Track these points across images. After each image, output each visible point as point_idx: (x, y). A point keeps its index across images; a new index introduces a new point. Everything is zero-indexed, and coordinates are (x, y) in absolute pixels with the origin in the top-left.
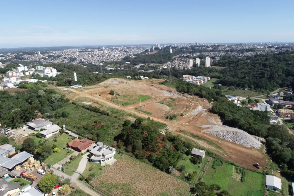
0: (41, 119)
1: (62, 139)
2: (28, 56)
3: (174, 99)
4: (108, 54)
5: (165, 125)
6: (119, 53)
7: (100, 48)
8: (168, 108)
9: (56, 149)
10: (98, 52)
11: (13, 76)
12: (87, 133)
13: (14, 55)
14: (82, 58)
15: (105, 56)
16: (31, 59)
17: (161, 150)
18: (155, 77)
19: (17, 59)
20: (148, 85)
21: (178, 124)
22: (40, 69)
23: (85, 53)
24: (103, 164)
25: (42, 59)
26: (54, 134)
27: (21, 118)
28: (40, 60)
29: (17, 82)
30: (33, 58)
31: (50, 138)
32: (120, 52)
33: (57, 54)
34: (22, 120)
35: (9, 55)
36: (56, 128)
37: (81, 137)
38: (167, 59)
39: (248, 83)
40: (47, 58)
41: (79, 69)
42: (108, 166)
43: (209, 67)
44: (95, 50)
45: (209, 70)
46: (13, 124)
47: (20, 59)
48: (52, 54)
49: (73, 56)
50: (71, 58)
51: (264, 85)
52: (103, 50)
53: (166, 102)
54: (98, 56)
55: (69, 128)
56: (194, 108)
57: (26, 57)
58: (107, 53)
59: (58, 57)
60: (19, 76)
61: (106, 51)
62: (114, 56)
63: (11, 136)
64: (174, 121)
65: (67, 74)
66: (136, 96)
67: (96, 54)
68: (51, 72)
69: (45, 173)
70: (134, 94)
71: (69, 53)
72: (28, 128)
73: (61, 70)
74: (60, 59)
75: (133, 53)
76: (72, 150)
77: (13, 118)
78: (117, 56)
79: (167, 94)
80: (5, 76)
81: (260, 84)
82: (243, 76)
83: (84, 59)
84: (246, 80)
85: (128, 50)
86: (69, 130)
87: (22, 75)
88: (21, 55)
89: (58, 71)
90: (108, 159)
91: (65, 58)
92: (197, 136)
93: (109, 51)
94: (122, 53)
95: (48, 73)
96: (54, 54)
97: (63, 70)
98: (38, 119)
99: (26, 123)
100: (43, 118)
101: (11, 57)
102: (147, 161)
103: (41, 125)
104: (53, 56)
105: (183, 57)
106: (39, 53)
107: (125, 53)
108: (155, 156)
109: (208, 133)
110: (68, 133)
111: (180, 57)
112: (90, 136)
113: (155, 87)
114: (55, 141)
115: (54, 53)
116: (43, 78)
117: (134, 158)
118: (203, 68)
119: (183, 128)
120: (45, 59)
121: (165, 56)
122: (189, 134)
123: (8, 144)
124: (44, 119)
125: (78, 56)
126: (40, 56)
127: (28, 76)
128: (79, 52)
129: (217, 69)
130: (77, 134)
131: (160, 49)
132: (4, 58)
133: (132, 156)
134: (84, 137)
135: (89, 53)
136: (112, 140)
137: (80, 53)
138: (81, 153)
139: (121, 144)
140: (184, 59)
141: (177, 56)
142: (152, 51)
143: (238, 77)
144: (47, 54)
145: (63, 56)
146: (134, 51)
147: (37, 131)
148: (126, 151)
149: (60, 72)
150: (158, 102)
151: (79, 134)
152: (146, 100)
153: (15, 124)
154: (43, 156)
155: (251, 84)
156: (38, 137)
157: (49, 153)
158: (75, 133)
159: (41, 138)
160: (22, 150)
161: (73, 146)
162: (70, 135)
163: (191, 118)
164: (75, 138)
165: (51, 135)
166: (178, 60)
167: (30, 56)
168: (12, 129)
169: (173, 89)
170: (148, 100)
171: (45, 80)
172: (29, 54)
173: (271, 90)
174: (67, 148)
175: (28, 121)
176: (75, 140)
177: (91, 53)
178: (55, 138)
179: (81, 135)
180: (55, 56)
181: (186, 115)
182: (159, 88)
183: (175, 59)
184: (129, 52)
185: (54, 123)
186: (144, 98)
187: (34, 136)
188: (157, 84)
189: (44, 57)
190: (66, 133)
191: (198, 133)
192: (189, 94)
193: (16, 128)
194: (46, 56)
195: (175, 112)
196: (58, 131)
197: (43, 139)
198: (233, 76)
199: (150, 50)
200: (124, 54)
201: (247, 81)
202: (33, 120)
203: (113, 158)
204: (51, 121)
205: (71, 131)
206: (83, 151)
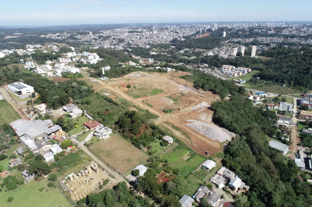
0: (72, 104)
1: (82, 120)
2: (81, 36)
3: (184, 94)
4: (156, 36)
5: (157, 117)
6: (168, 34)
7: (150, 28)
8: (172, 102)
9: (76, 126)
10: (147, 33)
11: (63, 62)
12: (98, 117)
13: (68, 35)
14: (130, 39)
15: (153, 38)
16: (83, 40)
17: (141, 134)
18: (182, 69)
19: (71, 38)
20: (169, 78)
21: (169, 117)
22: (85, 55)
23: (134, 33)
24: (101, 138)
25: (93, 39)
26: (78, 115)
27: (59, 103)
28: (91, 40)
29: (65, 68)
30: (85, 38)
31: (75, 118)
32: (170, 32)
33: (107, 35)
34: (60, 104)
35: (65, 35)
36: (80, 111)
37: (94, 119)
38: (214, 44)
39: (288, 79)
40: (97, 38)
41: (120, 55)
42: (103, 139)
43: (253, 57)
44: (145, 30)
45: (253, 60)
46: (54, 107)
47: (74, 39)
48: (102, 35)
49: (121, 37)
50: (119, 39)
51: (305, 82)
52: (152, 31)
53: (174, 97)
54: (146, 38)
55: (88, 112)
56: (195, 104)
57: (79, 37)
58: (156, 34)
59: (108, 38)
60: (67, 62)
61: (156, 32)
62: (162, 37)
63: (52, 115)
64: (169, 114)
65: (107, 61)
66: (151, 89)
67: (144, 35)
68: (95, 58)
69: (66, 139)
70: (150, 88)
71: (119, 35)
72: (63, 110)
73: (103, 57)
74: (109, 40)
75: (183, 34)
76: (86, 127)
77: (54, 102)
78: (165, 37)
79: (182, 88)
80: (57, 61)
81: (301, 81)
82: (287, 70)
83: (131, 40)
84: (288, 75)
85: (178, 31)
86: (88, 114)
87: (70, 61)
88: (75, 35)
89: (100, 57)
90: (105, 135)
91: (114, 39)
92: (176, 128)
93: (158, 32)
94: (172, 34)
95: (91, 59)
96: (104, 35)
97: (105, 57)
98: (70, 104)
99: (62, 106)
100: (73, 103)
101: (66, 37)
102: (129, 140)
103: (71, 108)
104: (103, 36)
105: (233, 42)
106: (91, 33)
107: (175, 35)
108: (135, 137)
109: (188, 126)
110: (87, 116)
111: (230, 42)
112: (100, 119)
113: (174, 81)
114: (78, 120)
115: (105, 33)
116: (85, 65)
117: (122, 137)
118: (247, 58)
119: (171, 121)
120: (95, 39)
121: (213, 41)
122: (171, 126)
123: (50, 119)
124: (73, 105)
125: (127, 37)
126: (91, 36)
127: (75, 61)
128: (129, 32)
129: (262, 59)
130: (92, 117)
131: (214, 30)
132: (60, 37)
133: (121, 136)
134: (96, 120)
135: (137, 34)
136: (114, 123)
137: (129, 34)
138: (90, 130)
139: (118, 127)
140: (234, 45)
141: (227, 41)
142: (204, 33)
143: (281, 71)
144: (98, 35)
145: (113, 37)
146: (185, 32)
147: (67, 112)
148: (119, 132)
149: (102, 58)
150: (167, 97)
151: (93, 118)
152: (158, 93)
153: (55, 106)
154: (67, 129)
155: (292, 80)
156: (68, 116)
157: (72, 128)
158: (91, 116)
159: (69, 117)
160: (57, 124)
161: (86, 125)
162: (88, 118)
163: (186, 113)
164: (90, 119)
165: (76, 116)
166: (227, 46)
167: (83, 36)
168: (54, 109)
169: (190, 84)
170: (160, 93)
171: (87, 67)
172: (81, 34)
173: (311, 88)
174: (83, 126)
175: (63, 105)
176: (89, 121)
177: (140, 34)
178: (78, 118)
179: (95, 118)
180: (105, 36)
181: (183, 110)
182: (177, 82)
183: (224, 45)
184: (179, 33)
185: (79, 107)
186: (156, 92)
187: (66, 116)
188: (177, 78)
189: (95, 37)
190: (85, 116)
191: (181, 126)
192: (203, 90)
193: (56, 109)
194: (97, 37)
195: (175, 106)
196: (81, 114)
197: (70, 119)
198: (276, 69)
199: (201, 32)
200: (173, 35)
201: (288, 77)
202: (67, 105)
203: (108, 135)
204: (78, 106)
205: (89, 115)
206: (92, 129)
